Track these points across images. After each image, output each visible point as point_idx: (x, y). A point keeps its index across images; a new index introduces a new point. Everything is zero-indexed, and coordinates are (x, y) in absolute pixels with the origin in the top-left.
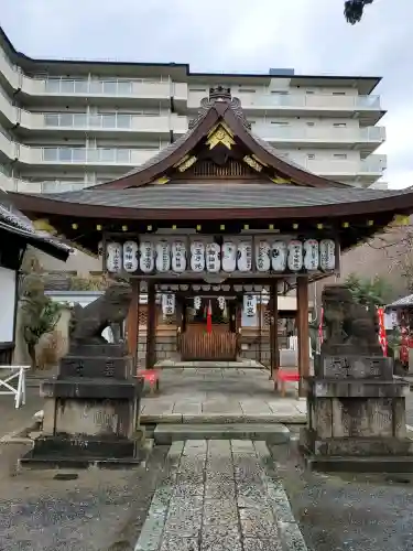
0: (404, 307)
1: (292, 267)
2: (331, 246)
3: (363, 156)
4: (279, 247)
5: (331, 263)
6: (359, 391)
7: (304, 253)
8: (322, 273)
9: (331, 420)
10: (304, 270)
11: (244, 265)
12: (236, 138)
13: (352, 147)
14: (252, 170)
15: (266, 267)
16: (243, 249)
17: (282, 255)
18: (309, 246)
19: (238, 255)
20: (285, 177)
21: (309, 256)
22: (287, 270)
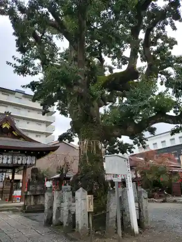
0: (55, 178)
1: (23, 163)
2: (34, 158)
3: (47, 126)
4: (20, 157)
5: (34, 163)
6: (38, 193)
7: (27, 159)
8: (31, 165)
9: (30, 200)
10: (26, 164)
11: (9, 162)
12: (11, 127)
13: (43, 122)
14: (14, 135)
15: (16, 162)
16: (10, 157)
17: (21, 159)
18: (28, 157)
19: (8, 159)
20: (23, 138)
21: (28, 160)
22: (22, 164)
